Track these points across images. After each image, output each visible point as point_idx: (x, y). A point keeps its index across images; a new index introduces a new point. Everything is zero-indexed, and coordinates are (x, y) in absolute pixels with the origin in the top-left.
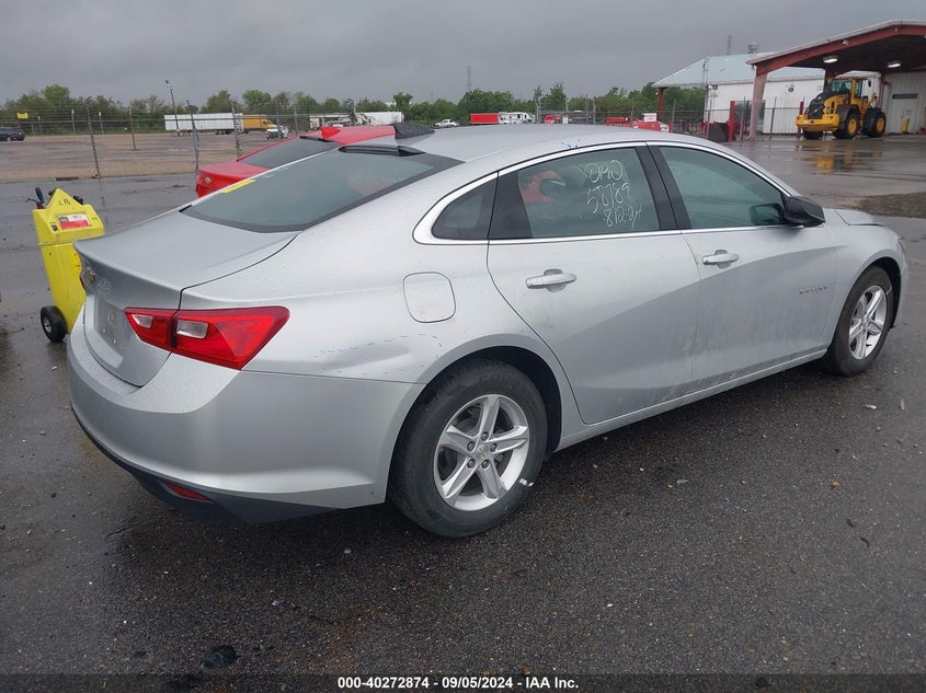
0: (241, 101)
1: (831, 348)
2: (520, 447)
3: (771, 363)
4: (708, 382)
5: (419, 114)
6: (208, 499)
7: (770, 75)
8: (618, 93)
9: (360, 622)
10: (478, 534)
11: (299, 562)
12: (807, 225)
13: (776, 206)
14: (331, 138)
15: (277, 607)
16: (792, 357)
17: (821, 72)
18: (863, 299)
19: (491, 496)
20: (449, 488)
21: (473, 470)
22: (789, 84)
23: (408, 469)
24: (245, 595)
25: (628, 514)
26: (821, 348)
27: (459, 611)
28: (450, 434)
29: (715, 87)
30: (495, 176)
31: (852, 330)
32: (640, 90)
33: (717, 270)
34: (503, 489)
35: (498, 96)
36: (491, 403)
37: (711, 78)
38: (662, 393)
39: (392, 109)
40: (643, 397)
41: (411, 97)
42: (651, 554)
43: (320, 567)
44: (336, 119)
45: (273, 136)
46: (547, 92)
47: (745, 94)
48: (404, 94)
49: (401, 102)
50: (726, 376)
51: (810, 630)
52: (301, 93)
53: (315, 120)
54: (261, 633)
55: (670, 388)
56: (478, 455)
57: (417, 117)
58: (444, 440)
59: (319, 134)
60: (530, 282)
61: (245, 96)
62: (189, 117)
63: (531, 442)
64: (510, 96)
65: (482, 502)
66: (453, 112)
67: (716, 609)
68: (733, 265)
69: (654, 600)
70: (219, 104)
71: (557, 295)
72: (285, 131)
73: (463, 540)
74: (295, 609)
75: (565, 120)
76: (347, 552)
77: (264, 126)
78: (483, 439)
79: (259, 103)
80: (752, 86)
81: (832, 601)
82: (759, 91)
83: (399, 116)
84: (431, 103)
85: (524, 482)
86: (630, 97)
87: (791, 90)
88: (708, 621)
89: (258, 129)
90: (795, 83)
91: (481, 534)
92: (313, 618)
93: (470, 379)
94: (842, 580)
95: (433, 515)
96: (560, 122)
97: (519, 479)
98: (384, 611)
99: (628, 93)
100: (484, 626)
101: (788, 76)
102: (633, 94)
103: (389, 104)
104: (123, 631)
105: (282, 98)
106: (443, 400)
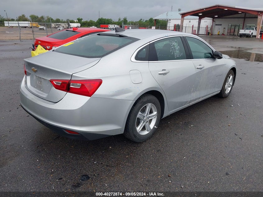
0: (29, 18)
1: (221, 91)
2: (155, 118)
3: (209, 95)
4: (196, 99)
5: (85, 24)
6: (80, 134)
7: (185, 18)
8: (142, 20)
9: (121, 166)
10: (144, 141)
11: (97, 151)
12: (218, 58)
13: (210, 53)
14: (76, 31)
15: (96, 164)
16: (213, 93)
17: (198, 17)
18: (228, 78)
19: (148, 131)
20: (139, 129)
21: (144, 124)
22: (189, 20)
23: (130, 124)
24: (85, 161)
25: (181, 134)
26: (219, 91)
27: (147, 161)
28: (140, 114)
29: (170, 20)
30: (149, 43)
31: (226, 86)
32: (148, 20)
33: (199, 70)
34: (151, 129)
35: (108, 20)
36: (149, 106)
37: (169, 18)
38: (186, 103)
39: (77, 22)
40: (182, 104)
41: (82, 19)
42: (191, 144)
43: (104, 152)
44: (60, 25)
45: (41, 29)
46: (122, 19)
47: (178, 22)
48: (80, 18)
49: (79, 21)
50: (199, 98)
51: (235, 161)
52: (48, 16)
53: (53, 25)
54: (94, 171)
55: (188, 101)
56: (146, 120)
57: (84, 25)
58: (138, 116)
59: (72, 29)
60: (159, 73)
61: (30, 16)
62: (17, 22)
63: (157, 116)
64: (111, 20)
65: (145, 133)
66: (95, 24)
67: (211, 157)
68: (203, 69)
69: (195, 156)
70: (22, 18)
71: (165, 76)
72: (45, 28)
73: (141, 143)
74: (101, 164)
75: (130, 28)
76: (110, 147)
77: (37, 26)
78: (147, 115)
79: (34, 19)
80: (180, 20)
81: (237, 153)
82: (182, 22)
83: (79, 25)
84: (89, 21)
85: (155, 127)
86: (145, 22)
87: (190, 22)
88: (210, 160)
89: (35, 27)
90: (191, 20)
91: (145, 141)
92: (107, 166)
93: (145, 99)
94: (238, 148)
95: (135, 136)
96: (129, 28)
97: (154, 126)
98: (126, 163)
99: (145, 21)
100: (154, 165)
101: (189, 18)
102: (146, 21)
103: (76, 21)
104: (52, 173)
105: (42, 17)
106: (139, 105)
